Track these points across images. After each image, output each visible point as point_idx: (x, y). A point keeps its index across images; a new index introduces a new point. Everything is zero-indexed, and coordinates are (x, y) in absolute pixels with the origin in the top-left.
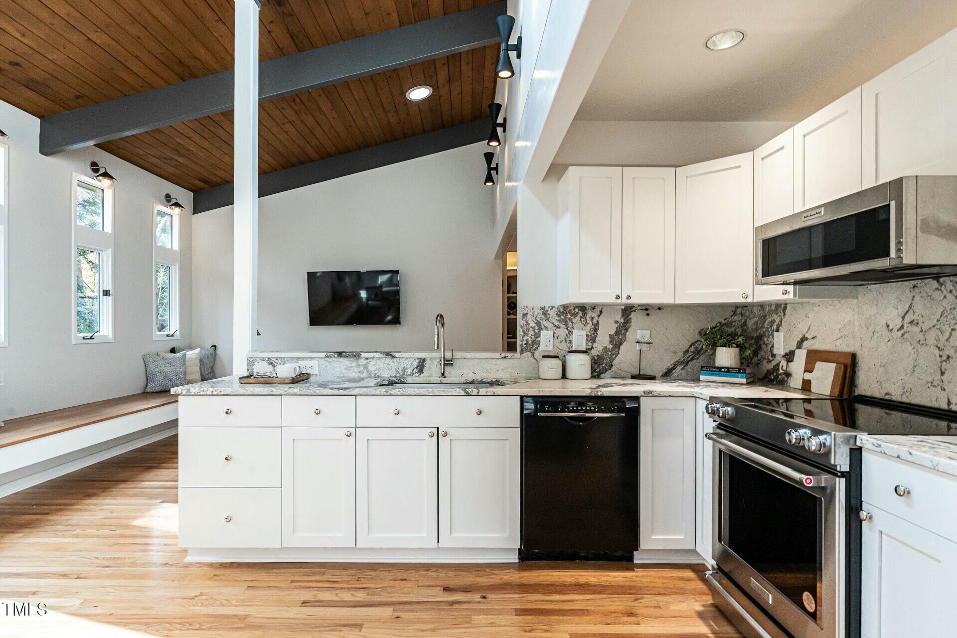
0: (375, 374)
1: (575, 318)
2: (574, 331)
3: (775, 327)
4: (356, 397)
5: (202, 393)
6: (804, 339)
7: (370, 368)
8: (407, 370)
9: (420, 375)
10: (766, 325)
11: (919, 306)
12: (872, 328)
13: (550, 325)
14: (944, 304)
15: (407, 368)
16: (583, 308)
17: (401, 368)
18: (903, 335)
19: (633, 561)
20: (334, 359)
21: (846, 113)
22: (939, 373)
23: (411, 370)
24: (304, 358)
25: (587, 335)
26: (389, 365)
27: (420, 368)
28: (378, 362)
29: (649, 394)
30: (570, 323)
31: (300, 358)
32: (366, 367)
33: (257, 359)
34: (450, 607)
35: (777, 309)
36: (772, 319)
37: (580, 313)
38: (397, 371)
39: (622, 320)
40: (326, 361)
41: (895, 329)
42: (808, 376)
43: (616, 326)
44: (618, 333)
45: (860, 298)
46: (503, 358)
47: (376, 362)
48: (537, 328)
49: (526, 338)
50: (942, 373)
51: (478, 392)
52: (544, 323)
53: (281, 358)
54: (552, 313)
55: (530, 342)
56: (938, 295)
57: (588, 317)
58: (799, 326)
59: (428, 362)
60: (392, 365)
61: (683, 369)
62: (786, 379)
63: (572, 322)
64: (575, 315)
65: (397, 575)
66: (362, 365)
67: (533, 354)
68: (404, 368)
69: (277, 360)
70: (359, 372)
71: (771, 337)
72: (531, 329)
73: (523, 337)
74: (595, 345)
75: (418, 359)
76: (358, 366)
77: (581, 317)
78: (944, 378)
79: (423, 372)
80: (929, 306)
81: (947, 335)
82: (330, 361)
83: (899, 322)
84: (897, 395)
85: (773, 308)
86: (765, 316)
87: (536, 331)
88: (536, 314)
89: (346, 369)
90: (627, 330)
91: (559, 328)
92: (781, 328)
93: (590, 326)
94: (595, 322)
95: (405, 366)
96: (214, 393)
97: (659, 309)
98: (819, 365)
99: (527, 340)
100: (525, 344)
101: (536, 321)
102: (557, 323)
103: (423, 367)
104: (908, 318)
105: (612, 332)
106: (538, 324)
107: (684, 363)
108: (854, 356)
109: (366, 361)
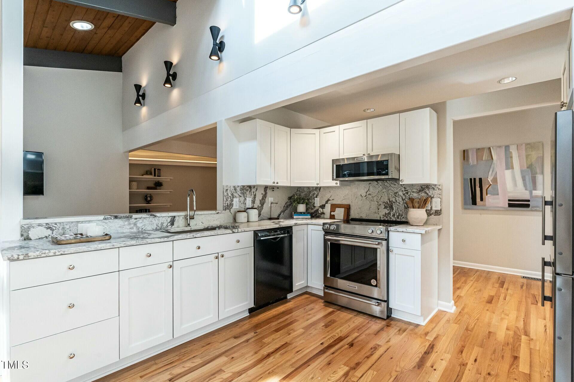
0: (142, 229)
1: (247, 192)
2: (247, 198)
3: (315, 196)
4: (173, 242)
5: (43, 255)
6: (328, 200)
7: (138, 225)
8: (164, 225)
9: (172, 227)
10: (311, 195)
11: (371, 189)
12: (356, 196)
13: (237, 196)
14: (379, 189)
15: (164, 223)
16: (250, 187)
17: (160, 223)
18: (366, 198)
19: (287, 298)
20: (110, 220)
21: (361, 126)
22: (377, 209)
23: (167, 224)
24: (83, 221)
25: (252, 200)
26: (152, 222)
27: (172, 222)
28: (144, 220)
29: (296, 224)
30: (245, 194)
31: (79, 222)
32: (135, 224)
33: (33, 225)
34: (248, 343)
35: (316, 189)
36: (314, 193)
37: (249, 189)
38: (157, 225)
39: (264, 193)
40: (104, 222)
41: (364, 196)
42: (332, 213)
43: (262, 195)
44: (263, 199)
45: (351, 186)
46: (217, 213)
47: (143, 221)
48: (232, 197)
49: (227, 202)
50: (378, 209)
51: (238, 231)
52: (235, 194)
53: (60, 223)
54: (238, 189)
55: (229, 204)
56: (377, 186)
57: (252, 192)
58: (327, 195)
59: (177, 218)
60: (154, 221)
61: (283, 214)
62: (320, 215)
63: (246, 194)
64: (247, 190)
65: (202, 343)
66: (133, 223)
67: (230, 211)
68: (162, 223)
69: (56, 224)
70: (130, 228)
71: (313, 200)
72: (229, 198)
73: (226, 201)
74: (255, 205)
75: (171, 216)
76: (130, 224)
77: (250, 192)
78: (379, 210)
79: (173, 225)
80: (374, 189)
81: (380, 198)
82: (107, 222)
83: (365, 194)
84: (364, 217)
85: (314, 188)
86: (310, 192)
87: (232, 198)
88: (231, 190)
89: (120, 227)
90: (266, 197)
91: (241, 197)
92: (318, 196)
93: (253, 196)
94: (255, 194)
95: (163, 222)
96: (57, 254)
97: (278, 188)
98: (337, 210)
99: (228, 203)
100: (227, 205)
101: (231, 193)
102: (240, 194)
103: (174, 221)
104: (368, 193)
105: (261, 199)
106: (232, 195)
107: (283, 211)
108: (349, 205)
109: (135, 221)
